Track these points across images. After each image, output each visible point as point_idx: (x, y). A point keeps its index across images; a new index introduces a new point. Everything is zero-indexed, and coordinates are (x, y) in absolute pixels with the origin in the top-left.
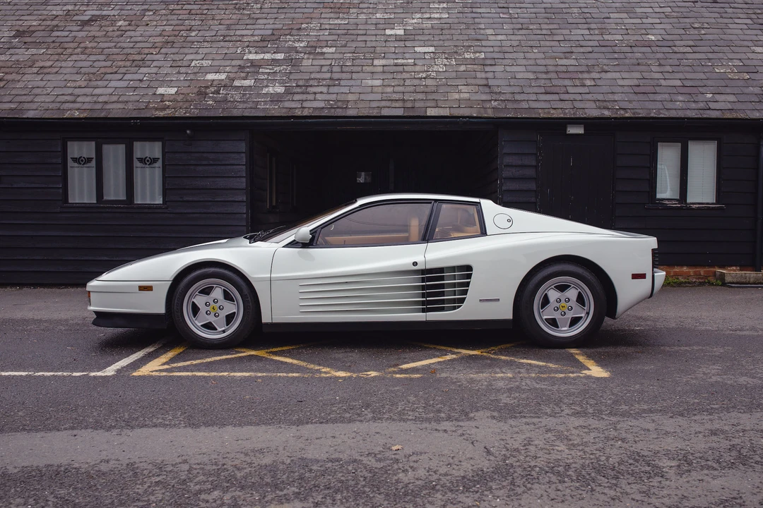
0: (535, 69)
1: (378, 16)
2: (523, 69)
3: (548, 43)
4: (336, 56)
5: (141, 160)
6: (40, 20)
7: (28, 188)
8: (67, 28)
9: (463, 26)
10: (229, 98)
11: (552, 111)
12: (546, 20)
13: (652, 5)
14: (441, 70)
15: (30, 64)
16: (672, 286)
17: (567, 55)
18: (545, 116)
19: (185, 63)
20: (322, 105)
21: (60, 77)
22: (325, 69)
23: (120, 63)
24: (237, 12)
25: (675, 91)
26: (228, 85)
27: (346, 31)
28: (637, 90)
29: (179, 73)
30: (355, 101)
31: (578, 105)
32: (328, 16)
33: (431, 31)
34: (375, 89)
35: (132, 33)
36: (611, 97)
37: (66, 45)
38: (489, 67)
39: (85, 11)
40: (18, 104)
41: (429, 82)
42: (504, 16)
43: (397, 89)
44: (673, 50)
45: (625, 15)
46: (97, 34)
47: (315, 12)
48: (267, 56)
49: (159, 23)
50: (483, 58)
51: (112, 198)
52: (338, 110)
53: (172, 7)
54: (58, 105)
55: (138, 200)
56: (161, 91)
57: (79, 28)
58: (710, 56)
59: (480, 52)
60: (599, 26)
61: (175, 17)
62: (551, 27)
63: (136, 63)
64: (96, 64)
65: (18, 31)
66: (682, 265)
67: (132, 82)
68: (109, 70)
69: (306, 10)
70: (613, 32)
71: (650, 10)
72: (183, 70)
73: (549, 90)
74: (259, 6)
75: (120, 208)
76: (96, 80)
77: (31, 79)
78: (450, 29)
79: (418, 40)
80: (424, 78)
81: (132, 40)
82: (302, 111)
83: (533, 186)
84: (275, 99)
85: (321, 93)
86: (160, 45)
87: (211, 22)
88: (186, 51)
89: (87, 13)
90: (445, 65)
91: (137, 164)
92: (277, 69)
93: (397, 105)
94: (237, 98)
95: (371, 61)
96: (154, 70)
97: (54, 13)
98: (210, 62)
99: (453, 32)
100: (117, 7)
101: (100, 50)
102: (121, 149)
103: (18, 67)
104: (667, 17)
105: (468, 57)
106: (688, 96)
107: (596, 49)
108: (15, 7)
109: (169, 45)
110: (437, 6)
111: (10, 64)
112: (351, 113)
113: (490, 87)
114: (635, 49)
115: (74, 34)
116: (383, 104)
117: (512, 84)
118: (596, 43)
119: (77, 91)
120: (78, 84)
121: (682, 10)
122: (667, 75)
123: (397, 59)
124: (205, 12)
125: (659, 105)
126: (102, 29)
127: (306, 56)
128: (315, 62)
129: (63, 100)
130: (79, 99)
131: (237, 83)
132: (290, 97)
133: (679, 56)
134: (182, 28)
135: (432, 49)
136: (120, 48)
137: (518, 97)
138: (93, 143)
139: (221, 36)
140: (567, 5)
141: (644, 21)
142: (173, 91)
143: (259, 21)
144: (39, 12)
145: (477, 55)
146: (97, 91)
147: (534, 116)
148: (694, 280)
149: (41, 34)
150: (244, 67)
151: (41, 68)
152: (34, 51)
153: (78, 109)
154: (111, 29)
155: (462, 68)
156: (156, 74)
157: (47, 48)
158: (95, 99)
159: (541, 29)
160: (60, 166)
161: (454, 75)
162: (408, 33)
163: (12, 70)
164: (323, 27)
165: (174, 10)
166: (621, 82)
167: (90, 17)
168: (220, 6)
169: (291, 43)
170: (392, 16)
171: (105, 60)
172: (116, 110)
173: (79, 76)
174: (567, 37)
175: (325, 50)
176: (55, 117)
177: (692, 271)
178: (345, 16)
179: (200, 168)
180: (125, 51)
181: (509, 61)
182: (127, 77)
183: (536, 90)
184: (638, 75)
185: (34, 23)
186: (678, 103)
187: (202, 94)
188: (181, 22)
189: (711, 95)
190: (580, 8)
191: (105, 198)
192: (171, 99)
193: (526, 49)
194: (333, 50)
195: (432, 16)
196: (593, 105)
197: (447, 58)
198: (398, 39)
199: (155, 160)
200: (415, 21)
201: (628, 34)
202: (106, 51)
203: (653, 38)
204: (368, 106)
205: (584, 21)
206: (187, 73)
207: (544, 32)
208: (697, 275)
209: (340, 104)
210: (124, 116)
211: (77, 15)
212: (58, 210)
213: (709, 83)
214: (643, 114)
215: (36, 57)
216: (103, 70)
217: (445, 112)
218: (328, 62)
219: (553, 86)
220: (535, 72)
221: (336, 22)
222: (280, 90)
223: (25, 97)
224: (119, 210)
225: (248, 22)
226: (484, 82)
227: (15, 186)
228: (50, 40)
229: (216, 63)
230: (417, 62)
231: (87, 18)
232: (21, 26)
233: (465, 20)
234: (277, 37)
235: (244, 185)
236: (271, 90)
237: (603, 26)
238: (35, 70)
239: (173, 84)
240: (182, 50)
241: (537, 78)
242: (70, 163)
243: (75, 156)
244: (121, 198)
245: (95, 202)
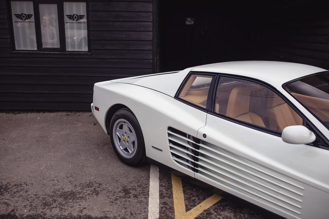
5: (71, 17)
51: (49, 46)
55: (69, 49)
75: (56, 54)
91: (66, 19)
102: (54, 8)
160: (6, 21)
179: (117, 24)
191: (44, 46)
199: (81, 17)
212: (8, 55)
235: (151, 38)
242: (14, 18)
243: (19, 14)
244: (56, 47)
245: (36, 49)
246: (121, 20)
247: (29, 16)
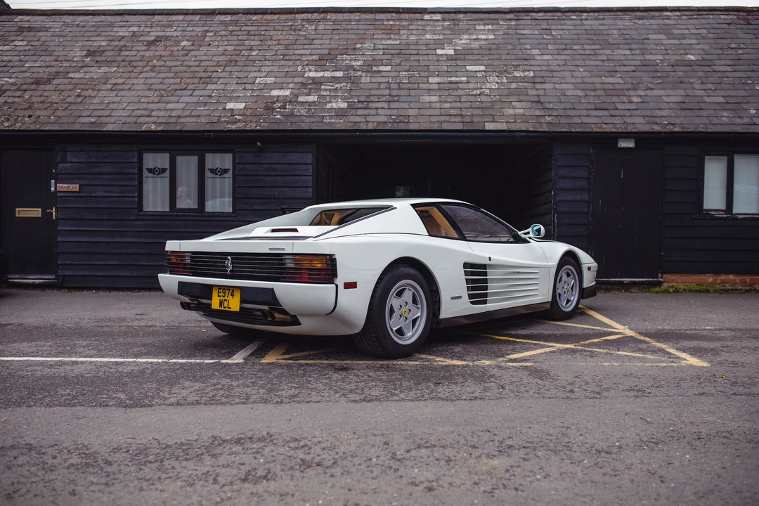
0: (583, 86)
1: (428, 36)
2: (571, 86)
3: (592, 63)
4: (392, 74)
5: (212, 171)
6: (109, 40)
7: (106, 197)
8: (134, 48)
9: (510, 47)
10: (296, 113)
11: (604, 126)
12: (588, 41)
13: (688, 26)
14: (494, 87)
15: (104, 81)
16: (720, 293)
17: (612, 73)
18: (598, 130)
19: (251, 81)
20: (385, 119)
21: (134, 93)
22: (383, 86)
23: (189, 80)
24: (293, 33)
25: (719, 107)
26: (293, 100)
27: (399, 51)
28: (682, 106)
29: (245, 89)
30: (416, 116)
31: (628, 120)
32: (380, 36)
33: (480, 51)
34: (433, 105)
35: (196, 53)
36: (659, 113)
37: (135, 64)
38: (539, 84)
39: (149, 32)
40: (97, 118)
41: (483, 98)
42: (548, 37)
43: (454, 105)
44: (712, 69)
45: (663, 37)
46: (163, 54)
47: (367, 33)
48: (327, 74)
49: (221, 43)
50: (532, 77)
51: (185, 206)
52: (400, 124)
53: (231, 28)
54: (135, 119)
55: (209, 209)
56: (230, 106)
57: (145, 48)
58: (750, 74)
59: (529, 71)
60: (640, 46)
61: (235, 38)
62: (594, 47)
63: (203, 80)
64: (166, 81)
65: (89, 51)
66: (728, 273)
67: (201, 98)
68: (178, 87)
69: (358, 32)
70: (653, 52)
71: (687, 32)
72: (248, 87)
73: (598, 106)
74: (313, 27)
75: (192, 216)
76: (168, 96)
77: (106, 95)
78: (497, 49)
79: (469, 60)
80: (479, 95)
81: (197, 59)
82: (367, 125)
83: (586, 197)
84: (340, 114)
85: (383, 108)
86: (224, 63)
87: (270, 43)
88: (249, 69)
89: (152, 34)
90: (497, 83)
91: (208, 174)
92: (338, 86)
93: (456, 120)
94: (303, 112)
95: (425, 79)
96: (221, 87)
97: (121, 34)
98: (273, 79)
99: (501, 51)
100: (179, 29)
101: (168, 68)
102: (194, 160)
103: (92, 84)
104: (703, 38)
105: (518, 75)
106: (732, 112)
107: (639, 68)
108: (84, 29)
109: (233, 64)
110: (482, 27)
111: (85, 81)
112: (413, 127)
113: (542, 103)
114: (677, 68)
115: (141, 53)
116: (443, 118)
117: (562, 100)
118: (639, 63)
119: (151, 106)
120: (151, 100)
121: (719, 31)
122: (710, 93)
123: (450, 77)
124: (263, 33)
125: (705, 120)
126: (167, 49)
127: (363, 74)
128: (374, 80)
129: (139, 115)
130: (153, 113)
131: (301, 99)
132: (353, 112)
133: (720, 75)
134: (242, 48)
135: (482, 68)
136: (186, 66)
137: (569, 113)
138: (167, 155)
139: (281, 55)
140: (606, 27)
141: (683, 41)
142: (242, 106)
143: (315, 42)
144: (107, 34)
145: (527, 73)
146: (170, 106)
147: (587, 130)
148: (740, 287)
149: (111, 53)
150: (306, 84)
151: (114, 84)
152: (106, 69)
153: (154, 123)
154: (176, 49)
155: (514, 86)
156: (223, 90)
157: (118, 67)
158: (169, 113)
159: (584, 49)
160: (136, 176)
161: (506, 92)
162: (458, 52)
163: (87, 87)
164: (377, 47)
165: (232, 31)
166: (666, 99)
167: (154, 38)
168: (276, 28)
169: (348, 62)
170: (441, 37)
171: (173, 78)
172: (190, 124)
173: (150, 92)
174: (610, 57)
175: (381, 68)
176: (133, 129)
177: (737, 279)
178: (397, 37)
179: (269, 178)
180: (192, 69)
181: (558, 79)
182: (196, 93)
183: (586, 106)
184: (682, 92)
185: (103, 44)
186: (724, 118)
187: (269, 108)
188: (241, 42)
189: (754, 111)
190: (619, 29)
191: (178, 206)
192: (241, 113)
193: (572, 68)
194: (388, 68)
195: (479, 37)
196: (641, 120)
197: (498, 76)
198: (449, 58)
199: (226, 171)
200: (463, 41)
201: (668, 54)
202: (174, 69)
203: (692, 57)
204: (429, 120)
205: (624, 41)
206: (252, 90)
207: (587, 52)
208: (743, 282)
209: (401, 118)
210: (197, 129)
211: (142, 35)
212: (134, 218)
213: (752, 99)
214: (691, 129)
215: (108, 75)
216: (172, 87)
217: (503, 127)
218: (386, 80)
219: (603, 102)
220: (583, 90)
221: (388, 42)
222: (343, 105)
223: (103, 111)
224: (192, 218)
225: (305, 42)
226: (536, 99)
227: (93, 195)
228: (120, 59)
229: (279, 80)
230: (470, 79)
231: (152, 39)
232: (91, 46)
233: (510, 41)
234: (334, 56)
235: (310, 195)
236: (334, 105)
237: (643, 46)
238: (109, 87)
239: (240, 99)
240: (245, 68)
241: (586, 95)
242: (145, 173)
243: (150, 167)
244: (192, 207)
245: (168, 210)
246: (274, 173)
247: (163, 170)
